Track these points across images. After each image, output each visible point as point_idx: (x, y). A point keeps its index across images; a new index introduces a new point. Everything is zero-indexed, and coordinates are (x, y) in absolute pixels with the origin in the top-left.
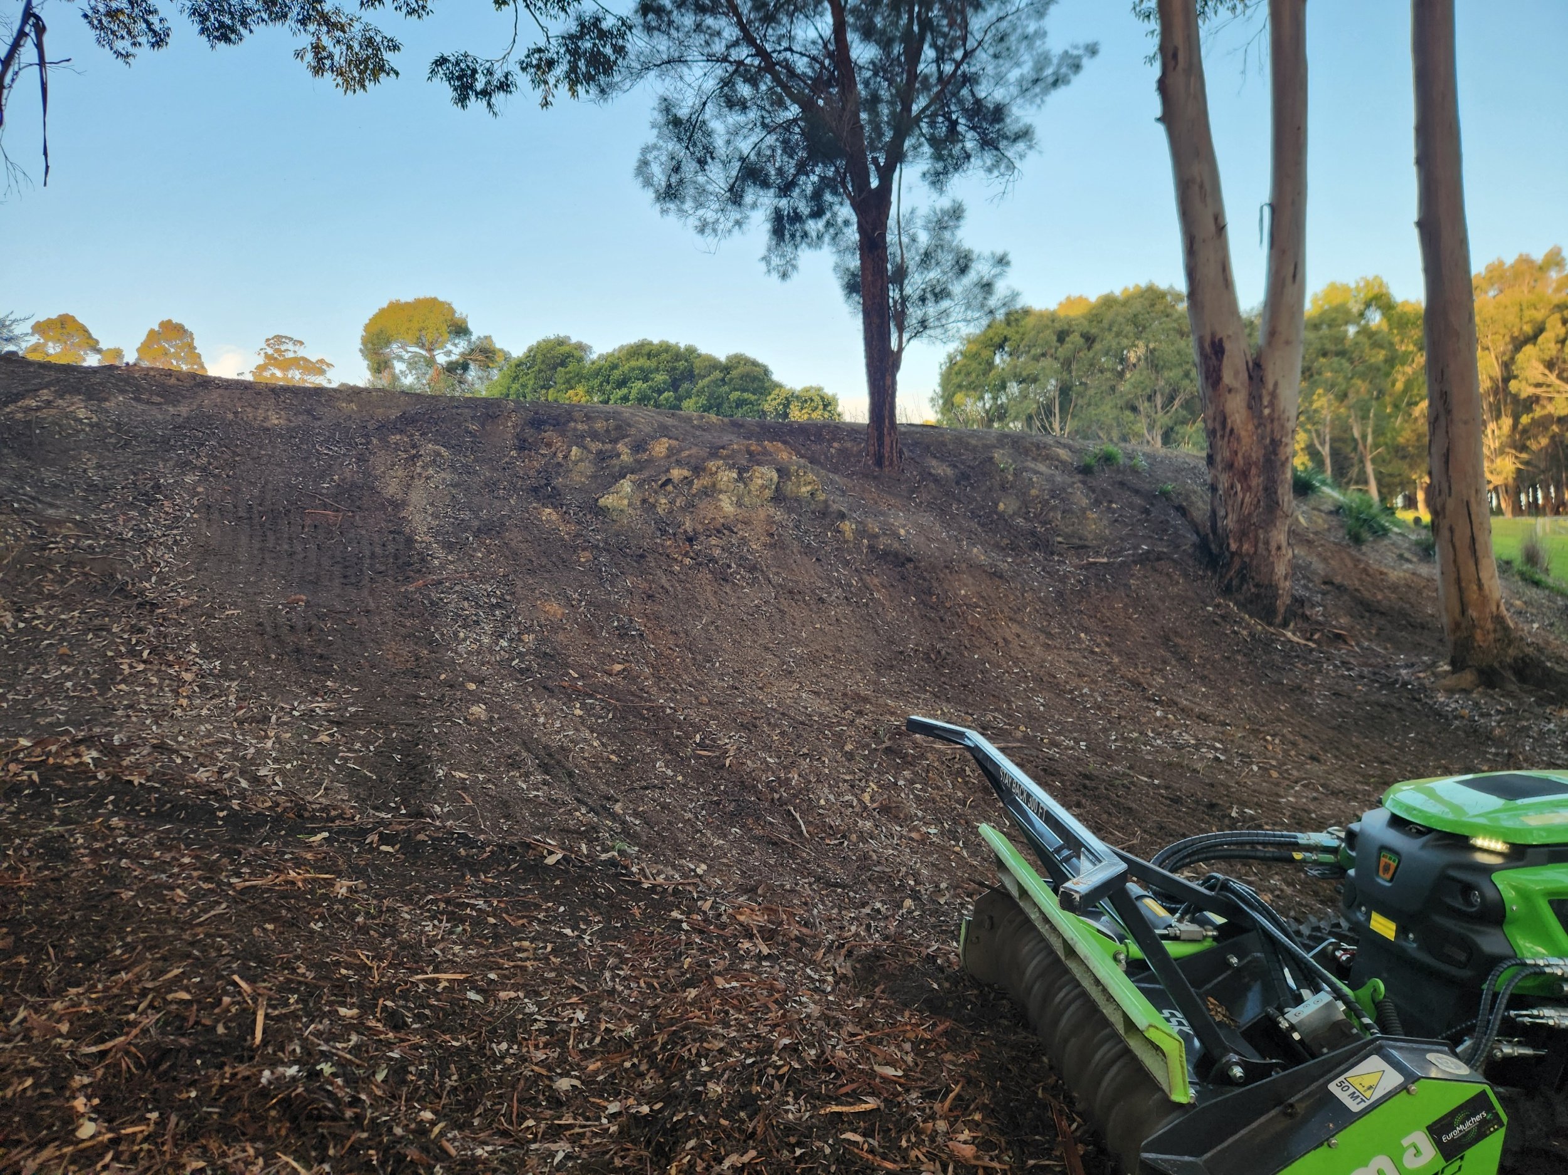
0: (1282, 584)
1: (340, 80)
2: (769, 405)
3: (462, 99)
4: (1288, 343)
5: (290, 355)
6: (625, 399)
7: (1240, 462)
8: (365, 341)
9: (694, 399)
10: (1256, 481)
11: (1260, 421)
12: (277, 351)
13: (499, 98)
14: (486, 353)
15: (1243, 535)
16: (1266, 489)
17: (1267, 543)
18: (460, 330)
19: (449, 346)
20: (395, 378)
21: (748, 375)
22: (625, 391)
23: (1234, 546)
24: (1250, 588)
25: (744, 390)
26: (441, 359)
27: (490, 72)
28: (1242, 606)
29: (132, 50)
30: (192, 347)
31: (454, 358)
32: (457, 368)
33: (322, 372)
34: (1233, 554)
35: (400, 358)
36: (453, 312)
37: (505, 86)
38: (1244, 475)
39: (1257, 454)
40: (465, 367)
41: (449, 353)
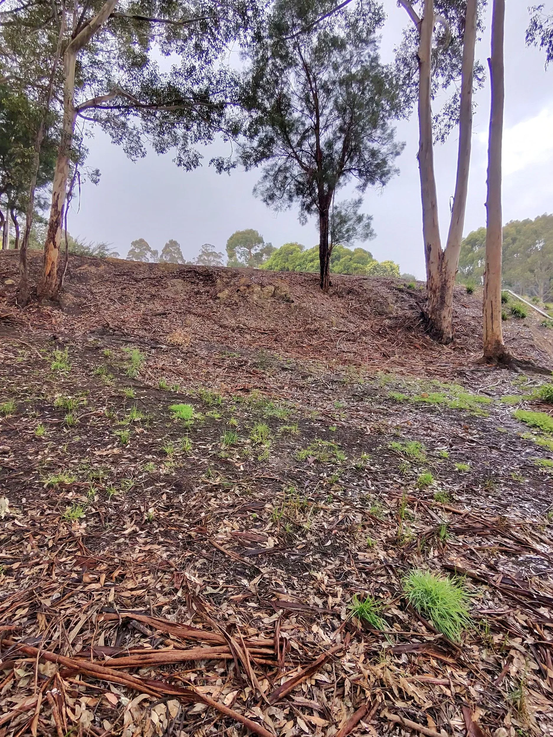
0: (445, 329)
1: (185, 168)
2: (368, 268)
3: (220, 171)
4: (453, 246)
5: (210, 251)
6: (312, 266)
7: (434, 287)
8: (228, 246)
9: (338, 266)
10: (438, 294)
11: (441, 272)
12: (206, 250)
13: (232, 170)
14: (269, 250)
15: (433, 312)
16: (441, 297)
17: (440, 315)
18: (260, 241)
19: (257, 247)
20: (236, 260)
21: (361, 257)
22: (312, 263)
23: (430, 316)
24: (434, 331)
25: (358, 263)
26: (253, 252)
27: (229, 161)
28: (431, 337)
29: (136, 159)
30: (179, 249)
31: (258, 251)
32: (259, 257)
33: (220, 257)
34: (429, 319)
35: (238, 252)
36: (258, 234)
37: (233, 166)
38: (435, 292)
39: (439, 284)
40: (262, 256)
41: (256, 250)
